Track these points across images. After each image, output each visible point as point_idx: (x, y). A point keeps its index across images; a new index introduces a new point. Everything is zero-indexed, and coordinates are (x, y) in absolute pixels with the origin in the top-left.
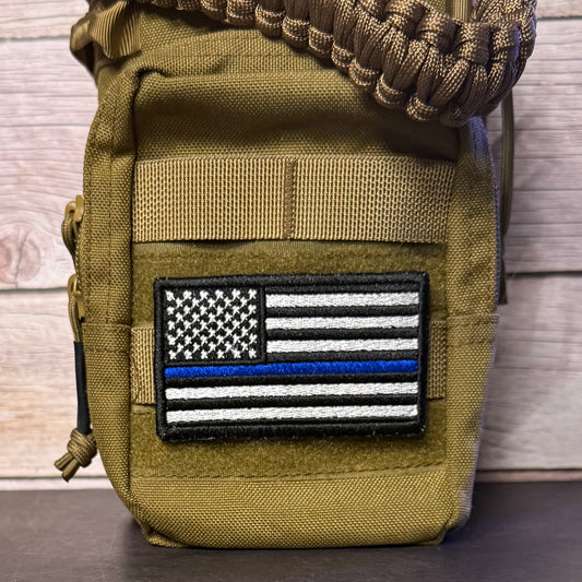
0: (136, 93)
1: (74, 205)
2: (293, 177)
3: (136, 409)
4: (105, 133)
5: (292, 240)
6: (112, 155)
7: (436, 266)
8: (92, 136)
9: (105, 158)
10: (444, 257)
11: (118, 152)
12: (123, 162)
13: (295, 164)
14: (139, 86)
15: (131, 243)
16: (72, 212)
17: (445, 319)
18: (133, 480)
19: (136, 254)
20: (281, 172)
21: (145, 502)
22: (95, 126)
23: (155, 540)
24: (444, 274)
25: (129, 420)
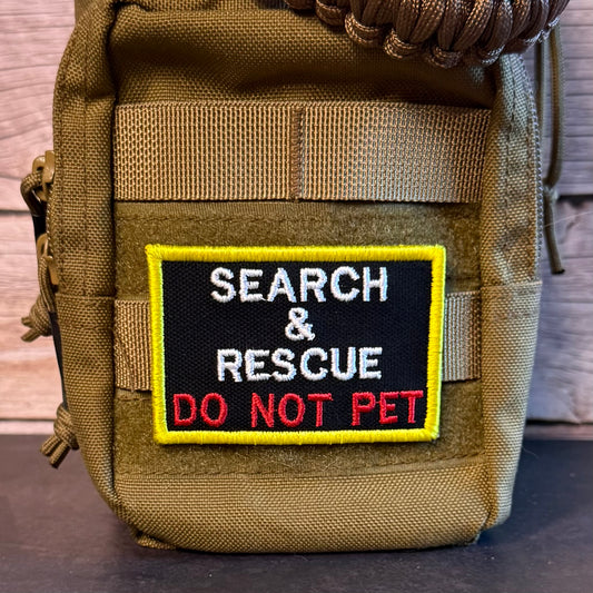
0: (111, 27)
1: (43, 160)
2: (300, 128)
3: (120, 393)
4: (76, 74)
5: (301, 200)
6: (86, 100)
7: (467, 228)
8: (62, 77)
9: (78, 103)
10: (477, 218)
11: (92, 95)
12: (100, 107)
13: (302, 112)
14: (115, 20)
15: (113, 202)
16: (40, 169)
17: (478, 288)
18: (117, 477)
19: (118, 214)
20: (286, 121)
21: (131, 503)
22: (65, 65)
23: (145, 542)
24: (477, 237)
25: (112, 408)
